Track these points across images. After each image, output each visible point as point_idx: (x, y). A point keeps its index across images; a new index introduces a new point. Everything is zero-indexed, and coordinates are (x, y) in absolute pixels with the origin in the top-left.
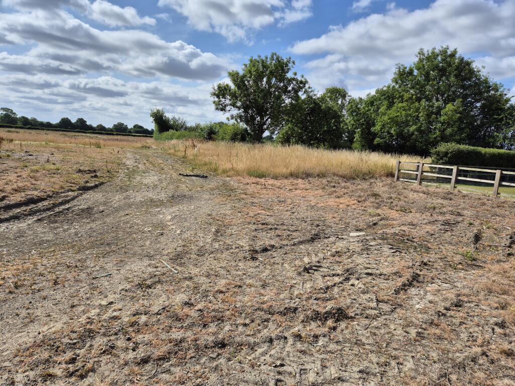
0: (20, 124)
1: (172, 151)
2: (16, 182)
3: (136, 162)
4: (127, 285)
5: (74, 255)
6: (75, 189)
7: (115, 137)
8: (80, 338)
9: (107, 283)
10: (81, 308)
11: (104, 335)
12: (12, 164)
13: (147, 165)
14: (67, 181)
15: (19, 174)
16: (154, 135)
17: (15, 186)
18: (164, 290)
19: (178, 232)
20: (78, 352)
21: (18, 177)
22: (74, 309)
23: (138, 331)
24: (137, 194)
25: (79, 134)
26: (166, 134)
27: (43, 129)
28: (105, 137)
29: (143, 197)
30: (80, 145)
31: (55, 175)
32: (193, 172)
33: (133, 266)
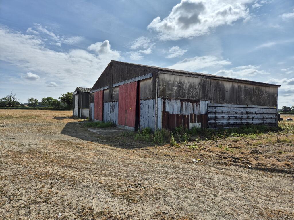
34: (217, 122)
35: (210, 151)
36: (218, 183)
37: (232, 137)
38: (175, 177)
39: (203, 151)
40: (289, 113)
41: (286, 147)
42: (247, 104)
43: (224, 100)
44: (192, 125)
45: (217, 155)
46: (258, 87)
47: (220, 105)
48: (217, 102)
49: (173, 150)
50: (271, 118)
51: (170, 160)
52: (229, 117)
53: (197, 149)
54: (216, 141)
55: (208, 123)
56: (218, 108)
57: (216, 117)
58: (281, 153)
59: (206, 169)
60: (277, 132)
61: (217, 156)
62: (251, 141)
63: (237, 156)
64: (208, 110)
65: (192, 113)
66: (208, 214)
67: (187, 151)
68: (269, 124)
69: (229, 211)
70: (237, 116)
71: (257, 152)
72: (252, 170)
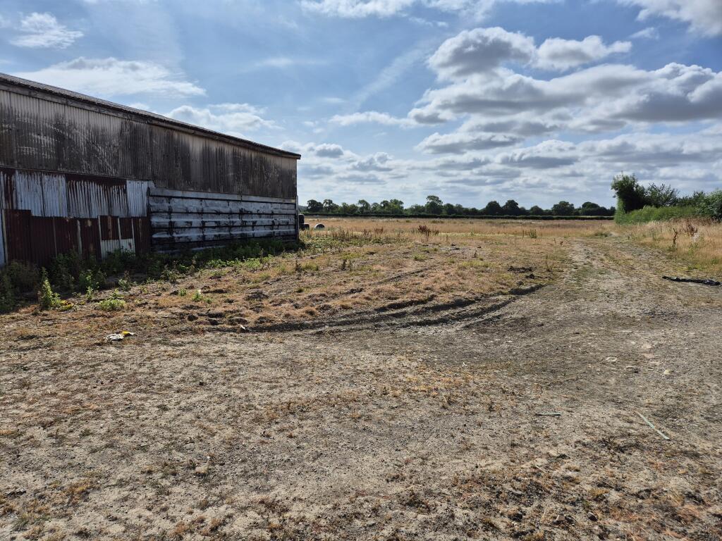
0: (444, 213)
1: (649, 240)
2: (444, 280)
3: (588, 257)
4: (586, 437)
5: (509, 378)
6: (506, 291)
7: (556, 222)
8: (525, 490)
9: (554, 427)
10: (524, 451)
11: (557, 498)
12: (440, 259)
13: (606, 261)
14: (497, 281)
15: (447, 271)
16: (615, 216)
17: (443, 285)
18: (647, 461)
19: (666, 372)
20: (524, 508)
21: (446, 274)
22: (515, 449)
23: (606, 512)
24: (591, 305)
25: (509, 221)
26: (636, 212)
27: (468, 218)
28: (542, 223)
29: (601, 310)
30: (511, 235)
31: (483, 274)
32: (689, 275)
33: (591, 411)
34: (175, 235)
35: (158, 307)
36: (171, 379)
37: (209, 268)
38: (53, 391)
39: (139, 311)
40: (319, 215)
41: (310, 279)
42: (240, 193)
43: (187, 180)
44: (107, 246)
45: (173, 313)
46: (260, 154)
47: (179, 194)
48: (172, 186)
49: (48, 320)
50: (287, 224)
51: (37, 348)
52: (203, 223)
53: (122, 307)
54: (174, 282)
55: (152, 239)
56: (177, 200)
57: (171, 223)
58: (300, 291)
59: (144, 351)
60: (296, 250)
61: (174, 316)
62: (249, 274)
63: (219, 310)
64: (149, 206)
65: (106, 214)
66: (142, 455)
67: (94, 316)
68: (283, 236)
69: (193, 433)
70: (221, 220)
71: (259, 296)
72: (247, 334)
